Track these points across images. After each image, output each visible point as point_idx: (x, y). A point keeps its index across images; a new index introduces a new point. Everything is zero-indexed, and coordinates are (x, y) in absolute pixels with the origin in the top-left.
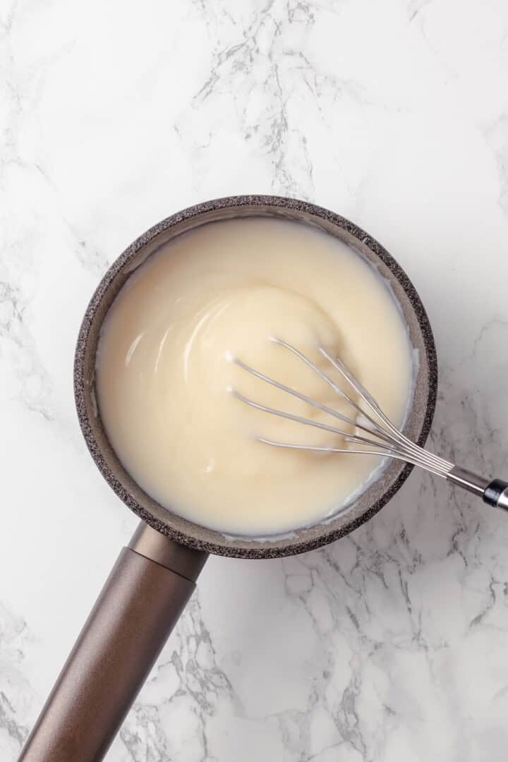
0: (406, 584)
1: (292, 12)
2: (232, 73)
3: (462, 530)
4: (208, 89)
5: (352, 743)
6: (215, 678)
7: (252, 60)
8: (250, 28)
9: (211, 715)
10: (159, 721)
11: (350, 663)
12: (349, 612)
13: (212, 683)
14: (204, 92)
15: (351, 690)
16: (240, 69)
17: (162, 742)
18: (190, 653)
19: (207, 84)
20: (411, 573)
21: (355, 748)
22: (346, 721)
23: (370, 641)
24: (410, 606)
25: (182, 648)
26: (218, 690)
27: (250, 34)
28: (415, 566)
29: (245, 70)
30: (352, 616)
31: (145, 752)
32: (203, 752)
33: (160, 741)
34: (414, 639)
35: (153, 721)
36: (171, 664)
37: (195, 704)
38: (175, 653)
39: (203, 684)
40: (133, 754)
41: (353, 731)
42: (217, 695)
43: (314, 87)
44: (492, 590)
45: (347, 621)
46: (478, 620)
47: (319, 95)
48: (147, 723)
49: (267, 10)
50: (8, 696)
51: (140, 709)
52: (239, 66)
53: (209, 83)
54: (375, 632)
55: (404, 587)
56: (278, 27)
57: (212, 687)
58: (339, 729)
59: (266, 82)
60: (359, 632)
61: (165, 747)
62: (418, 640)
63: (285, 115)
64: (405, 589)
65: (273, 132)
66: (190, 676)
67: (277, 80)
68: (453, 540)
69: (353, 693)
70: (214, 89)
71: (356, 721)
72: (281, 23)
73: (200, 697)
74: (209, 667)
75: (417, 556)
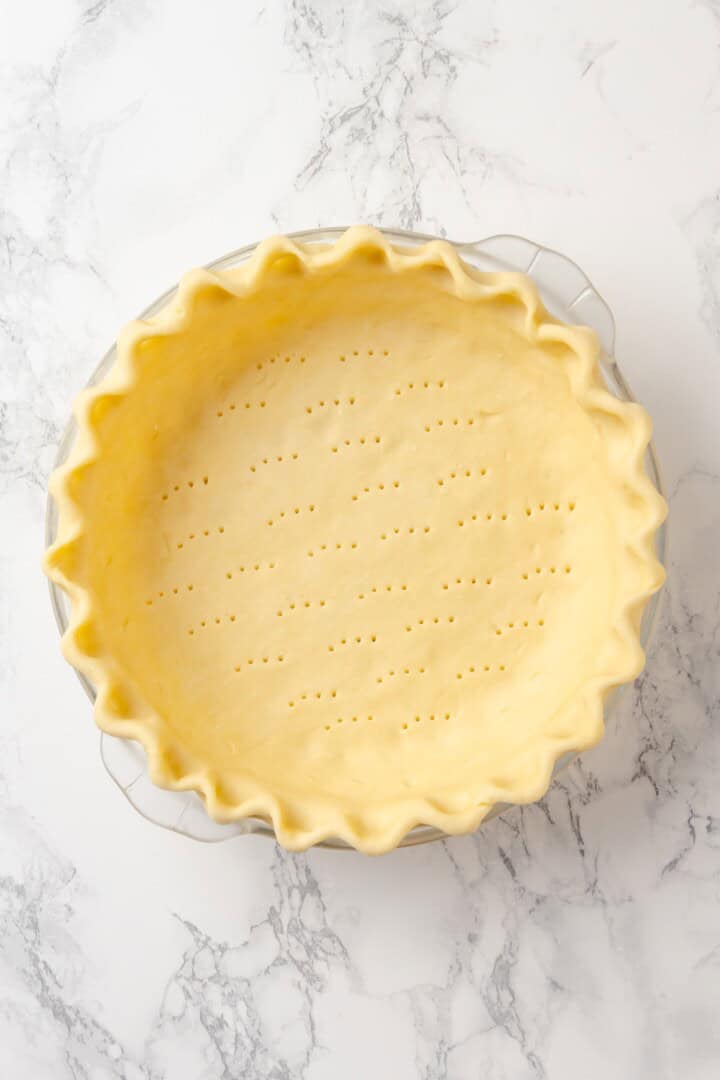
0: (578, 818)
1: (426, 64)
2: (348, 144)
3: (651, 747)
4: (316, 165)
5: (507, 1028)
6: (326, 943)
7: (374, 126)
8: (372, 85)
9: (320, 991)
10: (251, 999)
11: (503, 924)
12: (503, 855)
13: (321, 948)
14: (311, 169)
15: (504, 958)
16: (359, 138)
17: (256, 1027)
18: (292, 908)
19: (315, 158)
20: (585, 804)
21: (511, 1035)
22: (499, 998)
23: (531, 894)
24: (583, 847)
25: (282, 902)
26: (329, 958)
27: (372, 93)
28: (589, 794)
29: (365, 141)
30: (507, 861)
31: (233, 1041)
32: (310, 1039)
33: (253, 1025)
34: (588, 890)
35: (244, 1000)
36: (268, 925)
37: (299, 977)
38: (272, 908)
39: (309, 950)
40: (218, 1043)
41: (508, 1013)
42: (328, 965)
43: (455, 162)
44: (691, 827)
45: (499, 866)
46: (672, 865)
47: (463, 172)
48: (235, 1002)
49: (395, 60)
50: (52, 966)
51: (226, 983)
52: (358, 134)
53: (319, 156)
54: (535, 880)
55: (575, 821)
56: (408, 84)
57: (321, 954)
58: (489, 1010)
59: (392, 157)
60: (516, 881)
61: (260, 1034)
62: (593, 892)
63: (418, 200)
64: (576, 827)
65: (402, 221)
66: (292, 940)
67: (408, 153)
68: (640, 760)
69: (507, 962)
70: (324, 165)
71: (511, 999)
72: (412, 79)
73: (306, 967)
74: (319, 927)
75: (592, 782)
